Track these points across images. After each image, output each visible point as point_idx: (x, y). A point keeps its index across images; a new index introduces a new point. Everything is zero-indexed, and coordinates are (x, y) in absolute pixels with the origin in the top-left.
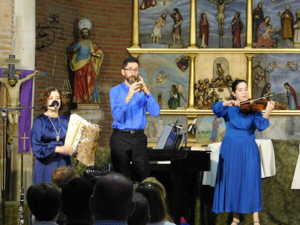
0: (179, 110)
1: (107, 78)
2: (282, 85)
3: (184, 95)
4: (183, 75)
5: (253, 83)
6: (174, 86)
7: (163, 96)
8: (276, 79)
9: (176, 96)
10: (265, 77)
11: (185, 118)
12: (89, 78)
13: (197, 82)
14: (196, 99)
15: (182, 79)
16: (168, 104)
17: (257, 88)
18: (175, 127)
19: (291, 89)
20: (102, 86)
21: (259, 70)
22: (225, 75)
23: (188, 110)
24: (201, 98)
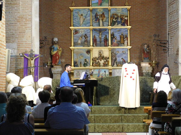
0: (87, 67)
1: (63, 57)
2: (121, 59)
3: (89, 62)
4: (88, 56)
5: (111, 58)
6: (85, 59)
7: (82, 63)
8: (119, 57)
9: (86, 63)
10: (115, 56)
11: (89, 70)
12: (57, 57)
13: (93, 58)
14: (93, 63)
15: (88, 57)
16: (84, 65)
17: (113, 59)
18: (86, 72)
19: (124, 60)
20: (61, 60)
21: (113, 54)
22: (102, 55)
23: (90, 67)
24: (94, 63)
